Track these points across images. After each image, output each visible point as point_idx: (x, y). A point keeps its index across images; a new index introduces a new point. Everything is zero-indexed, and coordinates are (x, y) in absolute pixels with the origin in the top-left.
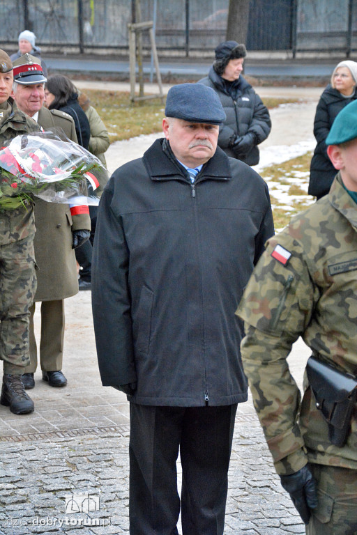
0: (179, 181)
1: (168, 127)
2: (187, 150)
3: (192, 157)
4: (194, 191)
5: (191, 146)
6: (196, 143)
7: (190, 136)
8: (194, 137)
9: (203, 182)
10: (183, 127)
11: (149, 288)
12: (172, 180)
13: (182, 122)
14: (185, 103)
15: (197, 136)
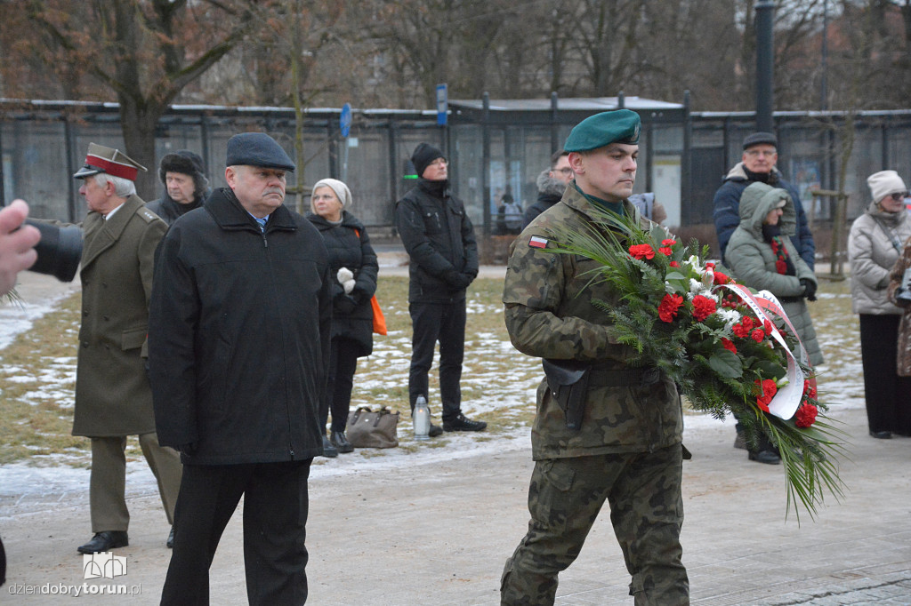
0: (249, 231)
1: (232, 176)
2: (260, 198)
3: (264, 205)
4: (266, 241)
5: (264, 193)
6: (270, 190)
7: (262, 184)
8: (267, 185)
9: (272, 232)
10: (255, 174)
11: (225, 341)
12: (243, 230)
13: (254, 169)
14: (256, 150)
15: (270, 184)
